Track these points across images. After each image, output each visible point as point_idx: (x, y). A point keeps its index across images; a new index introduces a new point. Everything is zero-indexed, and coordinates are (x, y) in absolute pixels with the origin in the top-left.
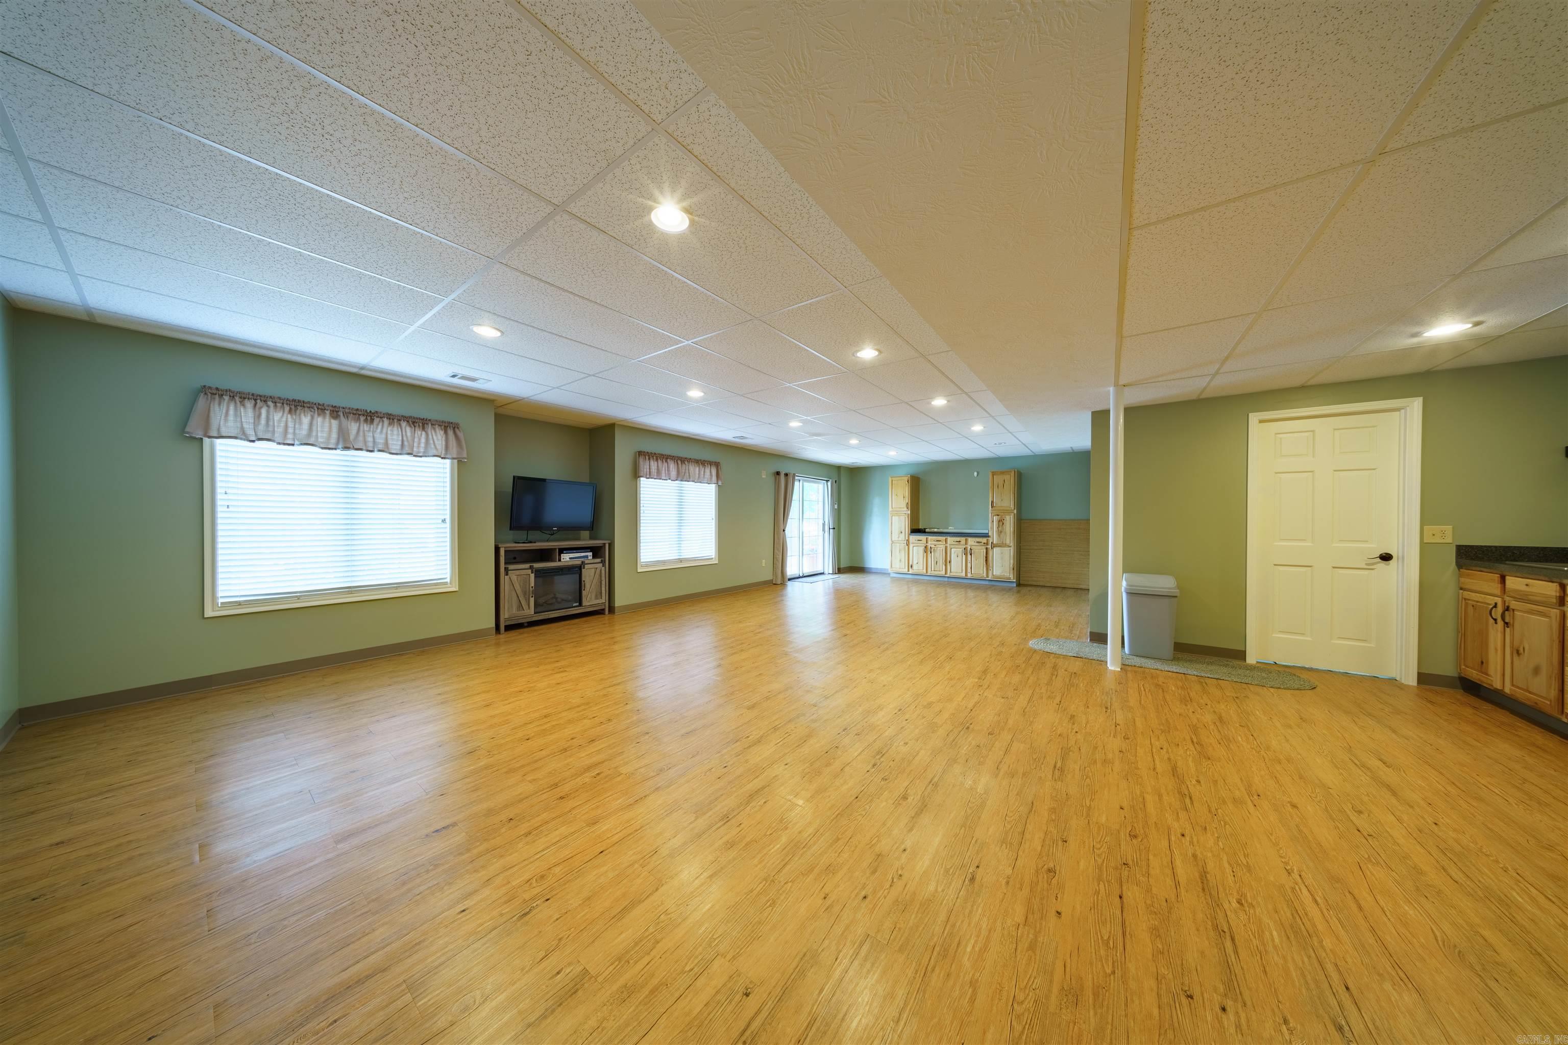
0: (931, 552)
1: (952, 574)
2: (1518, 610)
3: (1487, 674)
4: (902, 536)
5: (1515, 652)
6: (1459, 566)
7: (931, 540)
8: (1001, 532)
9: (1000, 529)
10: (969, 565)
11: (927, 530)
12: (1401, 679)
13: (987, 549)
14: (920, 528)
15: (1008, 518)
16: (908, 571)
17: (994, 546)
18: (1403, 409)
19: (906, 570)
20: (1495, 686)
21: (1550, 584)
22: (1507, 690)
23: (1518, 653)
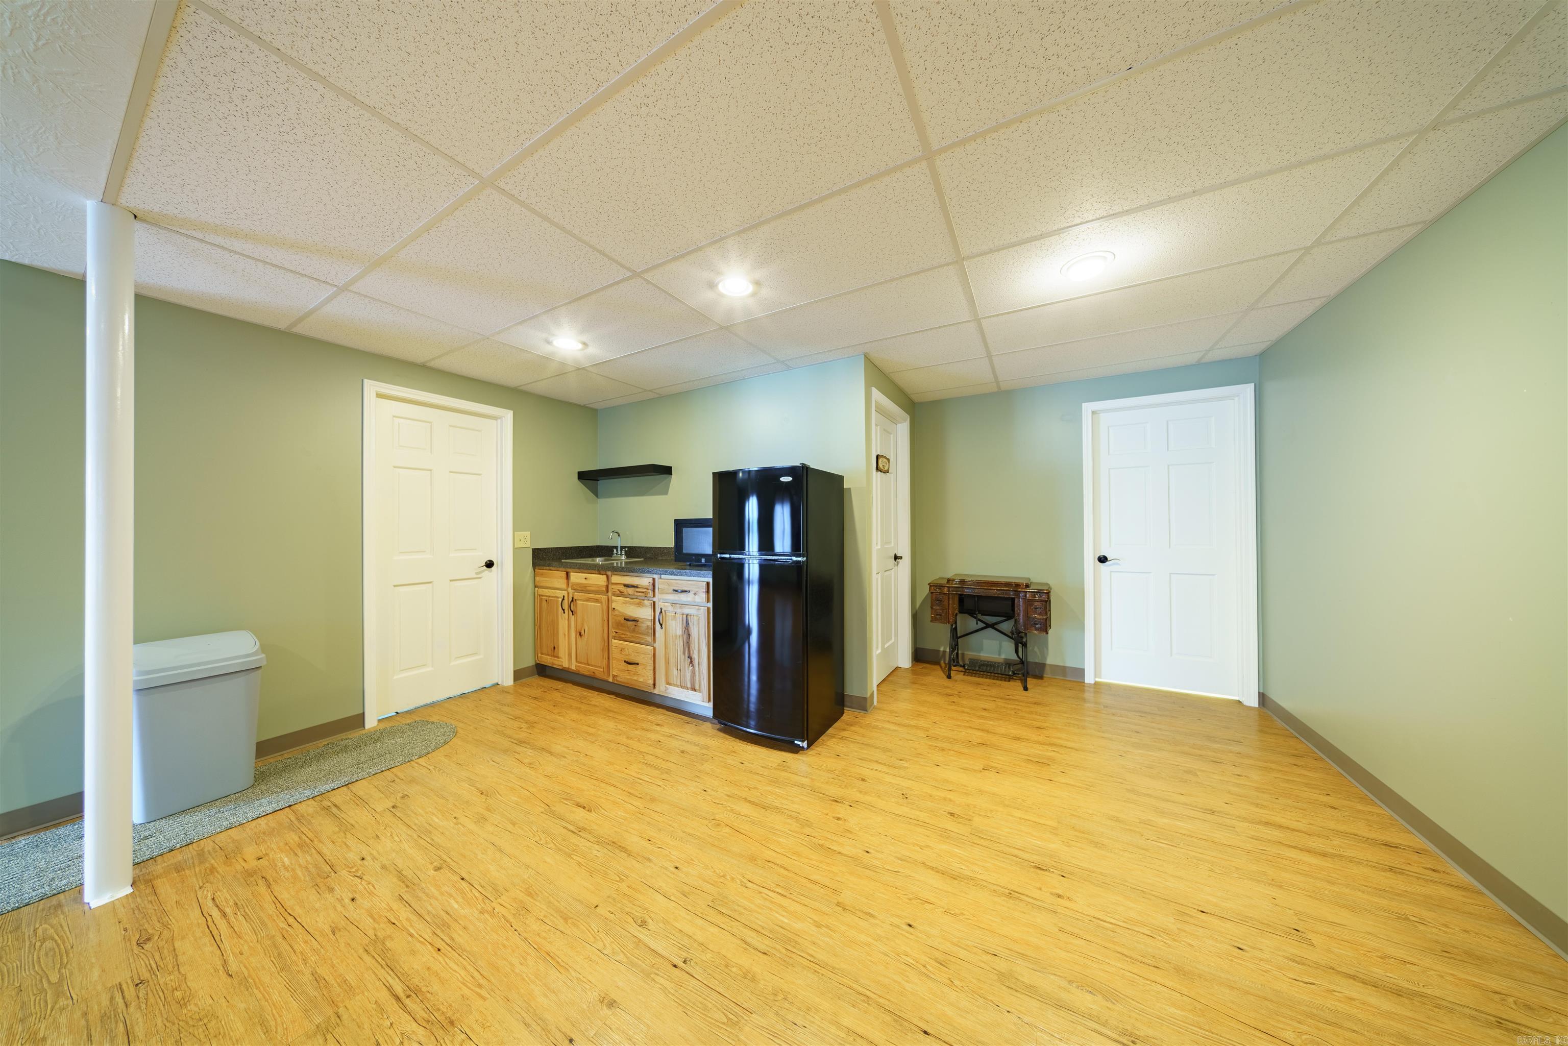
2: (579, 600)
3: (558, 657)
5: (578, 634)
6: (534, 565)
12: (503, 682)
18: (500, 418)
20: (564, 666)
21: (601, 576)
22: (573, 668)
23: (581, 635)
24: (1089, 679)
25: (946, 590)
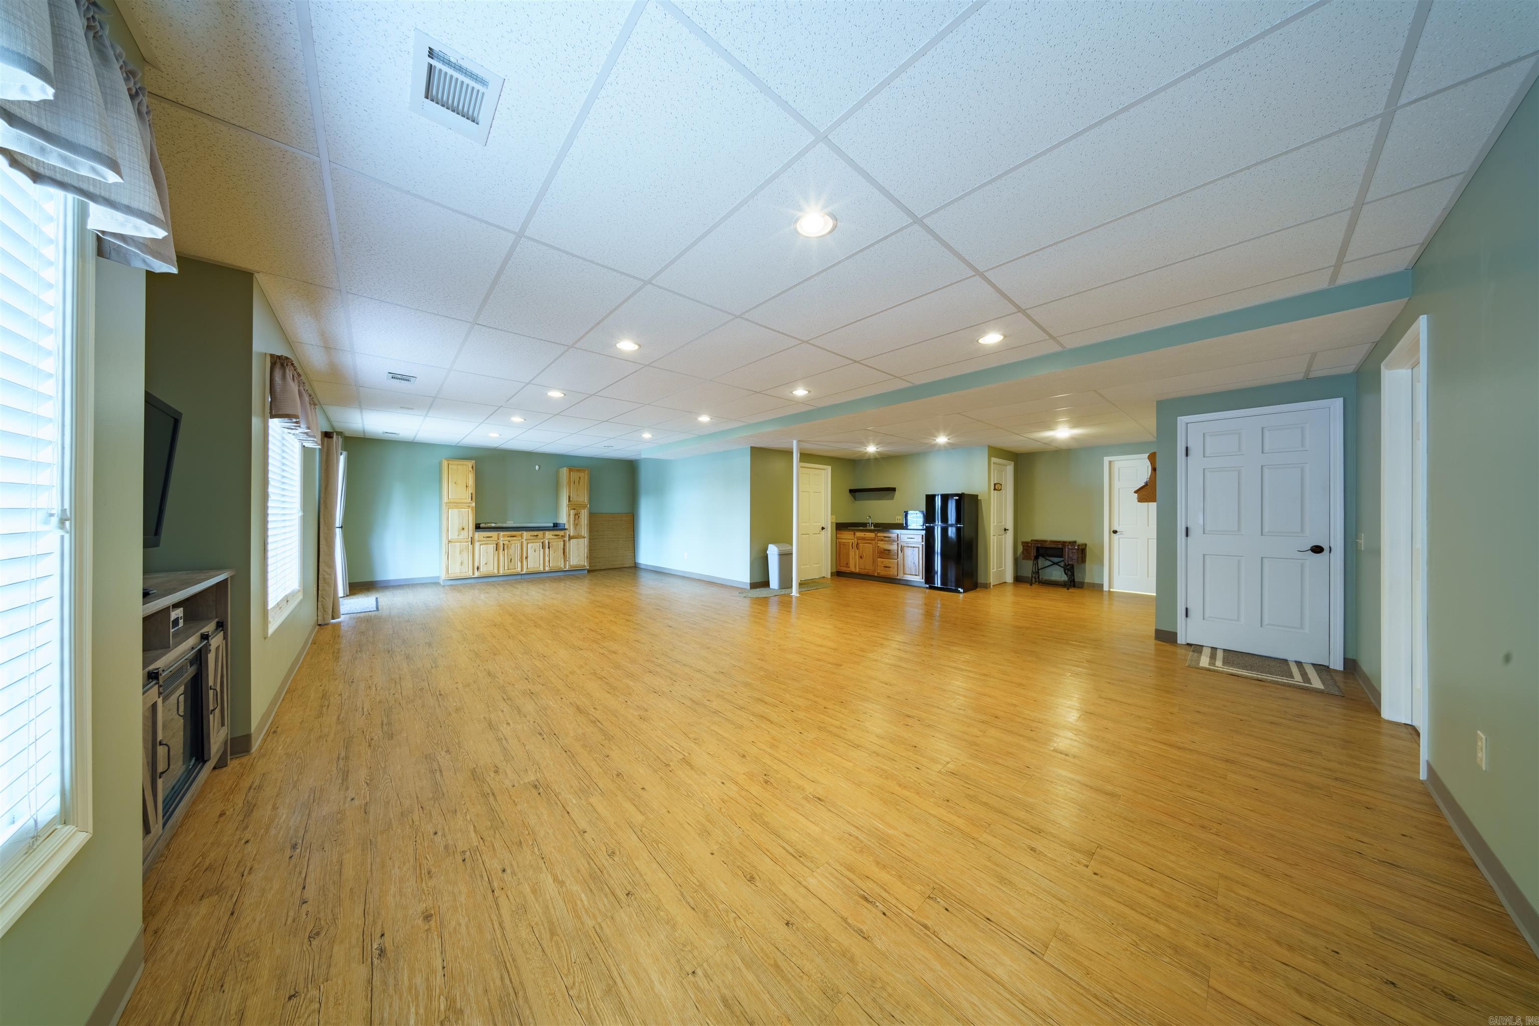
0: (503, 549)
1: (529, 570)
2: (861, 543)
3: (850, 568)
4: (464, 534)
6: (836, 529)
7: (504, 536)
8: (577, 525)
9: (576, 522)
10: (547, 558)
12: (826, 575)
13: (564, 541)
14: (487, 523)
15: (583, 511)
16: (473, 574)
17: (570, 538)
18: (827, 470)
19: (470, 574)
20: (853, 571)
21: (866, 534)
22: (858, 572)
23: (861, 557)
24: (1106, 588)
25: (1030, 545)
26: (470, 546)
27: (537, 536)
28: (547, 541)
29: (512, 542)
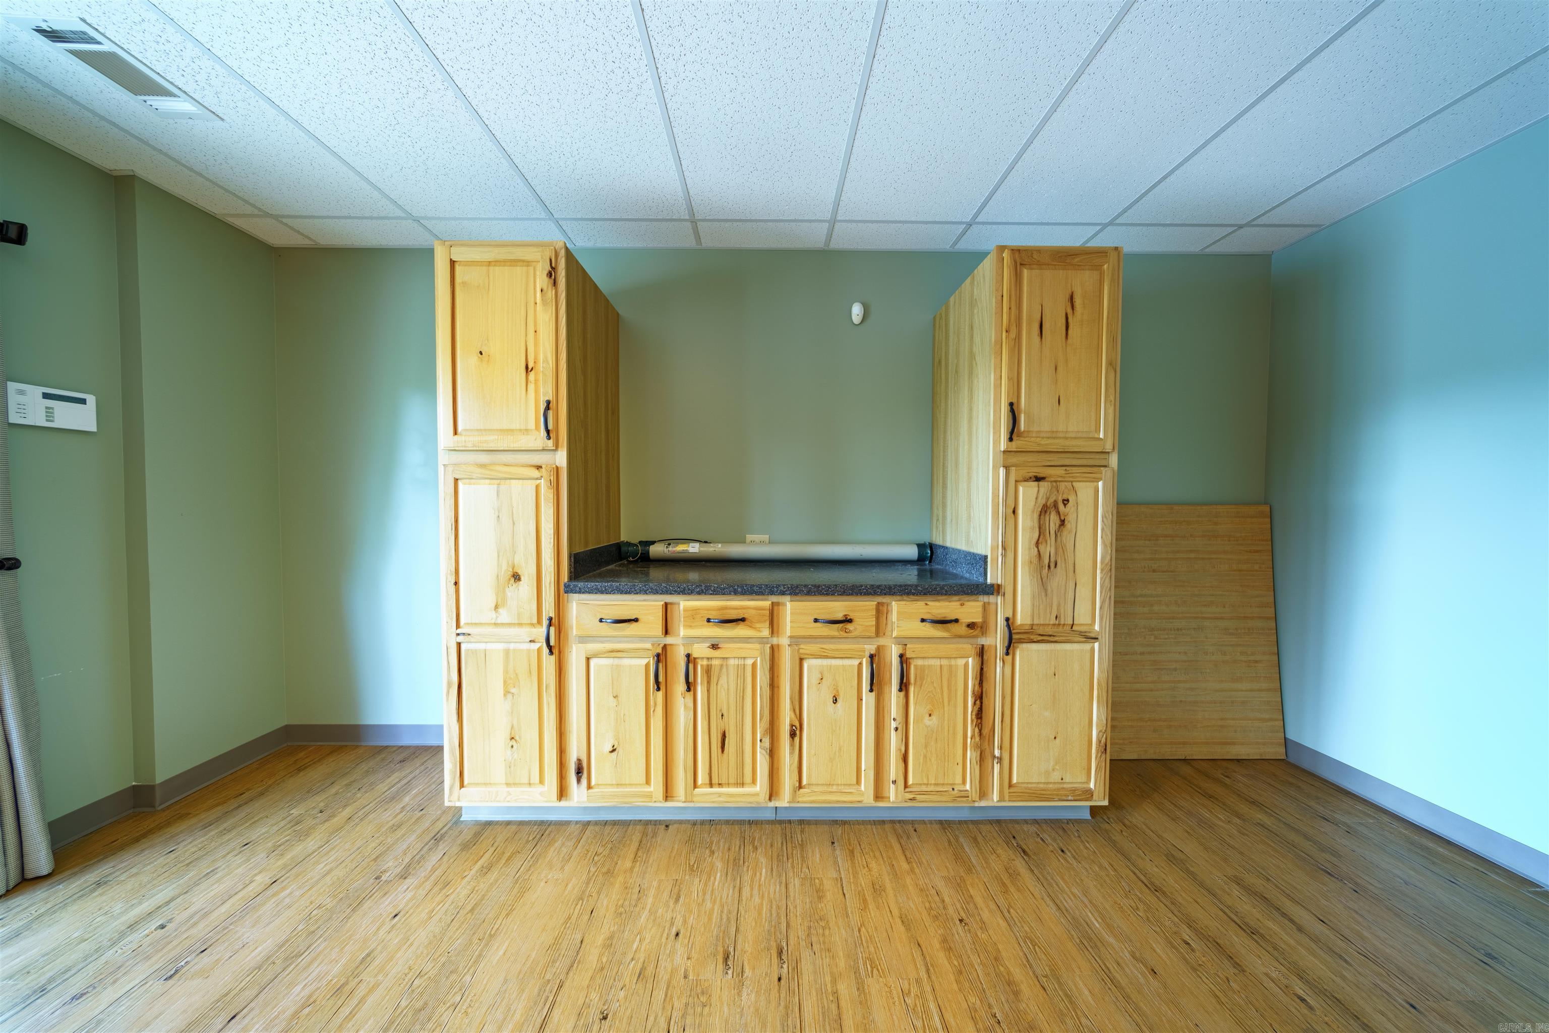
0: (690, 686)
8: (1053, 565)
9: (1048, 549)
10: (893, 741)
11: (657, 550)
13: (981, 652)
14: (624, 538)
15: (1084, 491)
17: (1015, 637)
26: (549, 662)
27: (847, 620)
28: (894, 652)
29: (727, 649)
